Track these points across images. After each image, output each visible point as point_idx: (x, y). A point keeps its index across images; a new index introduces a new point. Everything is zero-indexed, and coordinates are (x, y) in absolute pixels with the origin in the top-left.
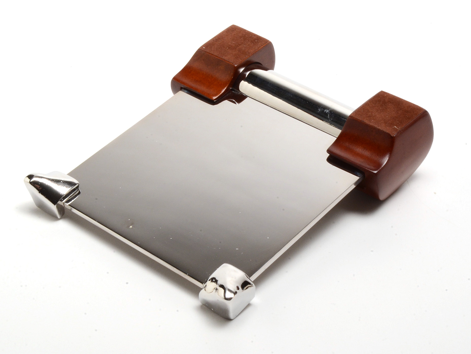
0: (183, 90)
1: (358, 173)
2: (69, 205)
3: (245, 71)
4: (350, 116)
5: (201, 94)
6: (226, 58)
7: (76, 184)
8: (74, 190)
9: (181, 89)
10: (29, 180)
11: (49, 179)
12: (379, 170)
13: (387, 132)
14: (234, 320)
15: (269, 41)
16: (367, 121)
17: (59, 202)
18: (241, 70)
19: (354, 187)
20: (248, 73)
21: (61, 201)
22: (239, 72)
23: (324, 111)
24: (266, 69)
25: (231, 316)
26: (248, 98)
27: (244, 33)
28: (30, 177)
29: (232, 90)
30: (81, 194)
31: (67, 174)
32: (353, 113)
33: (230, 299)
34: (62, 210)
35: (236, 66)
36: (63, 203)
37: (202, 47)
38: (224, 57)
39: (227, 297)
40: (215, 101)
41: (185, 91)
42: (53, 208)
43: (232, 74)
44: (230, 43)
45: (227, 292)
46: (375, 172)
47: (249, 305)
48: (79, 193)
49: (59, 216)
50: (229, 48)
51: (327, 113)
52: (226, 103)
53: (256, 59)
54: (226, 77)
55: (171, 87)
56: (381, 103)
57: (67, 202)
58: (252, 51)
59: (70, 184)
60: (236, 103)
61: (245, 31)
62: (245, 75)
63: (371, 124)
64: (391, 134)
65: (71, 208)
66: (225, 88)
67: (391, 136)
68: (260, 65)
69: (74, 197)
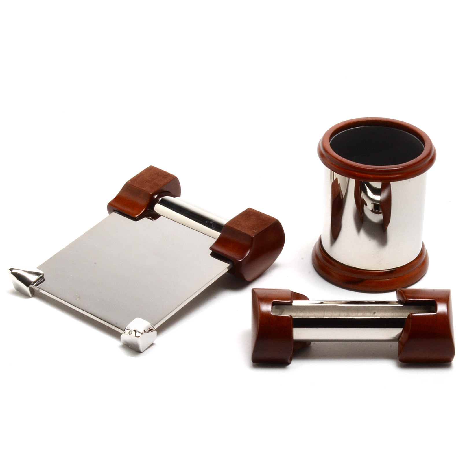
0: (115, 211)
1: (229, 262)
2: (38, 287)
3: (159, 197)
4: (226, 225)
5: (127, 214)
6: (144, 189)
7: (41, 274)
8: (41, 278)
9: (114, 211)
10: (11, 271)
11: (24, 271)
12: (242, 259)
13: (248, 234)
14: (143, 353)
15: (175, 176)
16: (236, 228)
17: (31, 286)
18: (156, 196)
19: (227, 270)
20: (160, 199)
21: (32, 285)
22: (154, 197)
23: (209, 222)
24: (174, 196)
25: (141, 349)
26: (162, 216)
27: (158, 171)
28: (11, 270)
29: (149, 210)
30: (45, 281)
31: (37, 268)
32: (227, 223)
33: (138, 337)
34: (33, 291)
35: (151, 194)
36: (34, 286)
37: (128, 182)
38: (143, 188)
39: (137, 336)
40: (137, 218)
41: (117, 212)
42: (27, 289)
43: (148, 199)
44: (147, 179)
45: (137, 333)
46: (241, 260)
47: (152, 344)
48: (44, 280)
49: (31, 296)
50: (147, 182)
51: (212, 223)
52: (145, 220)
53: (166, 189)
54: (143, 202)
55: (107, 209)
56: (247, 216)
57: (37, 285)
58: (162, 183)
59: (37, 274)
60: (153, 220)
61: (159, 169)
62: (159, 200)
63: (239, 229)
64: (251, 235)
65: (39, 290)
66: (144, 209)
67: (251, 236)
68: (169, 193)
69: (40, 282)
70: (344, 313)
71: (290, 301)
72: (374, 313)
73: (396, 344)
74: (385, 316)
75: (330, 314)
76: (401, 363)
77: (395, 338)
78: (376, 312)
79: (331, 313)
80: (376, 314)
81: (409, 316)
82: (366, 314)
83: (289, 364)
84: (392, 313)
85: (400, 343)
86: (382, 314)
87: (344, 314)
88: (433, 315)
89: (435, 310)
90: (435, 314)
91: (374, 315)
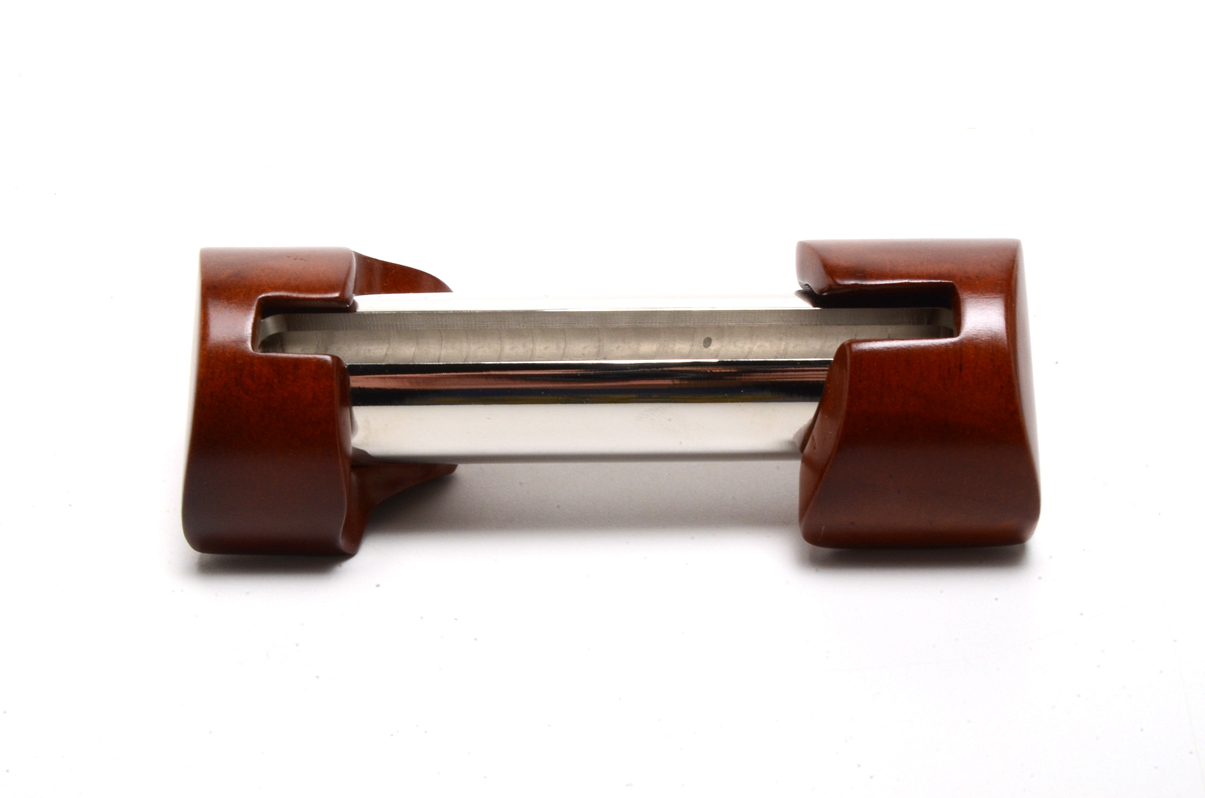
70: (583, 345)
71: (337, 295)
72: (708, 342)
73: (794, 468)
74: (750, 352)
75: (524, 346)
76: (808, 546)
77: (792, 443)
78: (713, 338)
79: (530, 346)
80: (714, 347)
81: (842, 352)
82: (671, 346)
83: (345, 555)
84: (781, 339)
85: (808, 463)
86: (739, 344)
87: (585, 348)
88: (946, 347)
89: (955, 328)
90: (954, 344)
91: (705, 350)
